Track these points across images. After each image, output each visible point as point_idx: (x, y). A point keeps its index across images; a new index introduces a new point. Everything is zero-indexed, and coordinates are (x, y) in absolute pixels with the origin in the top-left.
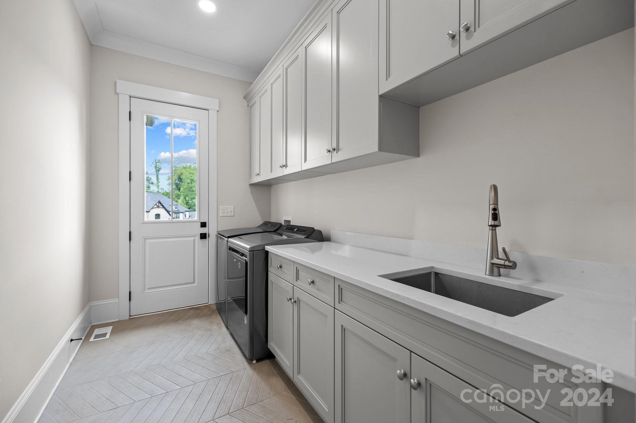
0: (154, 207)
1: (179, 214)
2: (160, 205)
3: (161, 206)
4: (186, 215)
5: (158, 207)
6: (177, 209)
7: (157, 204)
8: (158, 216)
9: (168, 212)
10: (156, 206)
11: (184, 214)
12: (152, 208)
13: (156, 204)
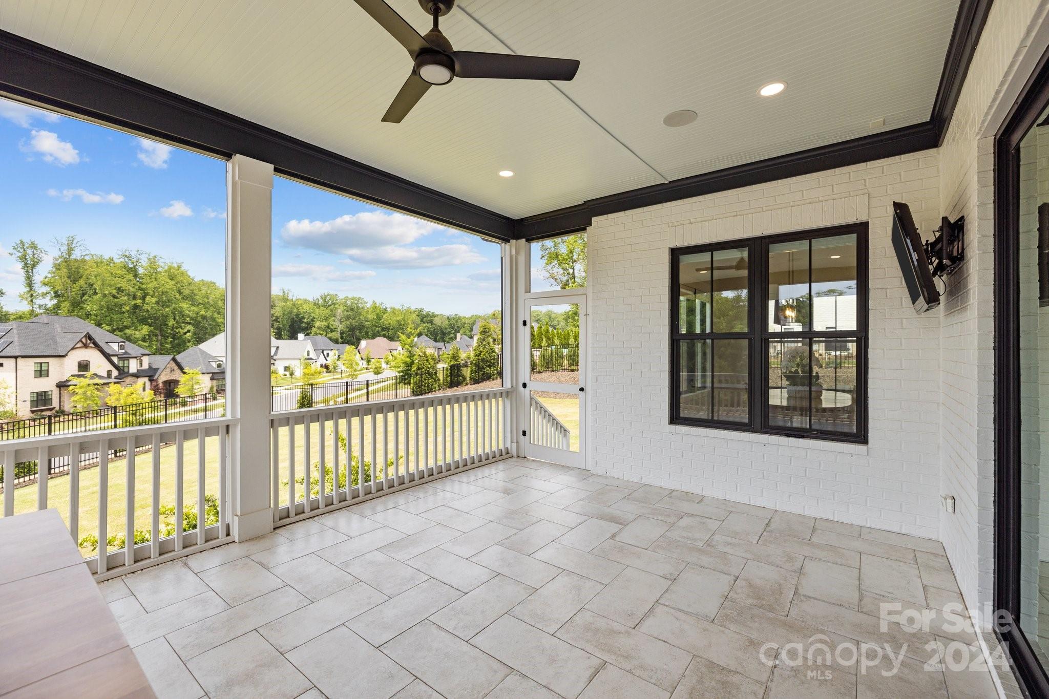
0: (76, 346)
1: (128, 361)
2: (89, 341)
3: (92, 345)
4: (143, 363)
5: (86, 346)
6: (123, 351)
7: (84, 340)
8: (84, 366)
9: (108, 356)
10: (80, 345)
11: (139, 360)
12: (73, 349)
13: (81, 341)
